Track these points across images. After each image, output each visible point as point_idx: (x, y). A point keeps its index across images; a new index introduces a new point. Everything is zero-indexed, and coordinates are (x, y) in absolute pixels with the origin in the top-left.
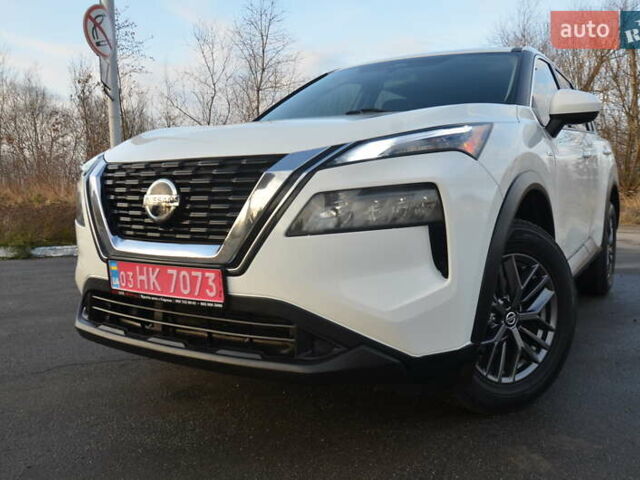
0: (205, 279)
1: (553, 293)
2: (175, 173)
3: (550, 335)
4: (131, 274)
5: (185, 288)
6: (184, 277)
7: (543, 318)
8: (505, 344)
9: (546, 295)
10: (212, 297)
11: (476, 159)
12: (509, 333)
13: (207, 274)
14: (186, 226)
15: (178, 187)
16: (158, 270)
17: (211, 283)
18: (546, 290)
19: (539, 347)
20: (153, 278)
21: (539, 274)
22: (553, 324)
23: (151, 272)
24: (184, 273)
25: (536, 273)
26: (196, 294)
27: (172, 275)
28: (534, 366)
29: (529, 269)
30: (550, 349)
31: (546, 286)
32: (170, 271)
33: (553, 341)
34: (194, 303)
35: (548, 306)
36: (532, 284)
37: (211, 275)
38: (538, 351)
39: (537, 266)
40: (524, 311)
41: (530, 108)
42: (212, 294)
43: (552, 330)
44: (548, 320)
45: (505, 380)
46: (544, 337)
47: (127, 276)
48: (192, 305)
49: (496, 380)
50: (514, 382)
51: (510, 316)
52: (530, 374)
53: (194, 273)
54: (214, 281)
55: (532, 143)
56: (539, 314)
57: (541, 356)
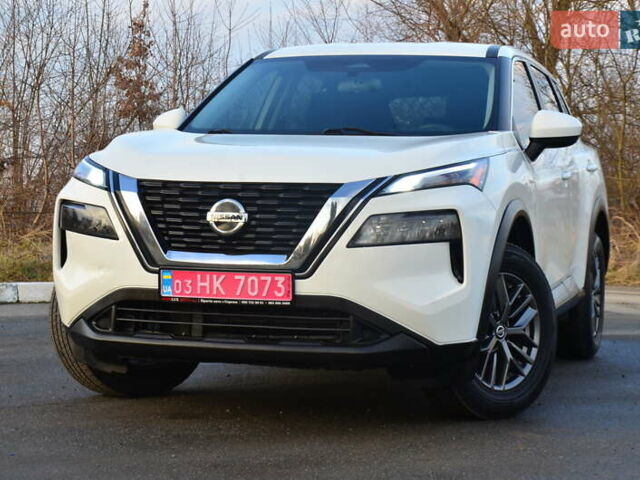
0: (274, 283)
1: (535, 312)
2: (240, 194)
3: (534, 351)
4: (190, 282)
5: (253, 290)
6: (253, 281)
7: (528, 333)
8: (495, 355)
9: (530, 313)
10: (281, 297)
11: (481, 190)
12: (498, 345)
13: (277, 278)
14: (251, 239)
15: (245, 206)
16: (223, 277)
17: (280, 285)
18: (530, 308)
19: (524, 361)
20: (217, 284)
21: (524, 294)
22: (536, 340)
23: (215, 279)
24: (253, 278)
25: (521, 293)
26: (264, 294)
27: (240, 280)
28: (520, 379)
29: (515, 288)
30: (535, 365)
31: (530, 304)
32: (237, 277)
33: (537, 358)
34: (262, 303)
35: (532, 324)
36: (518, 303)
37: (281, 279)
38: (524, 366)
39: (522, 285)
40: (511, 326)
41: (511, 132)
42: (280, 295)
43: (535, 346)
44: (532, 336)
45: (496, 388)
46: (529, 353)
47: (184, 284)
48: (259, 305)
49: (490, 386)
50: (504, 391)
51: (500, 329)
52: (518, 386)
53: (263, 278)
54: (283, 284)
55: (514, 168)
56: (524, 330)
57: (527, 370)
